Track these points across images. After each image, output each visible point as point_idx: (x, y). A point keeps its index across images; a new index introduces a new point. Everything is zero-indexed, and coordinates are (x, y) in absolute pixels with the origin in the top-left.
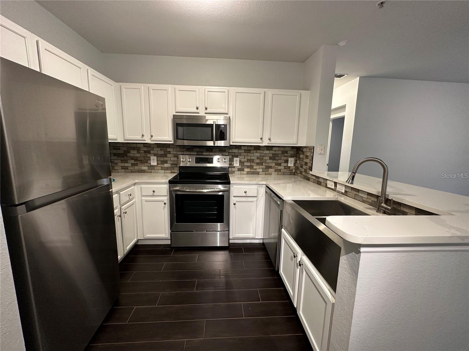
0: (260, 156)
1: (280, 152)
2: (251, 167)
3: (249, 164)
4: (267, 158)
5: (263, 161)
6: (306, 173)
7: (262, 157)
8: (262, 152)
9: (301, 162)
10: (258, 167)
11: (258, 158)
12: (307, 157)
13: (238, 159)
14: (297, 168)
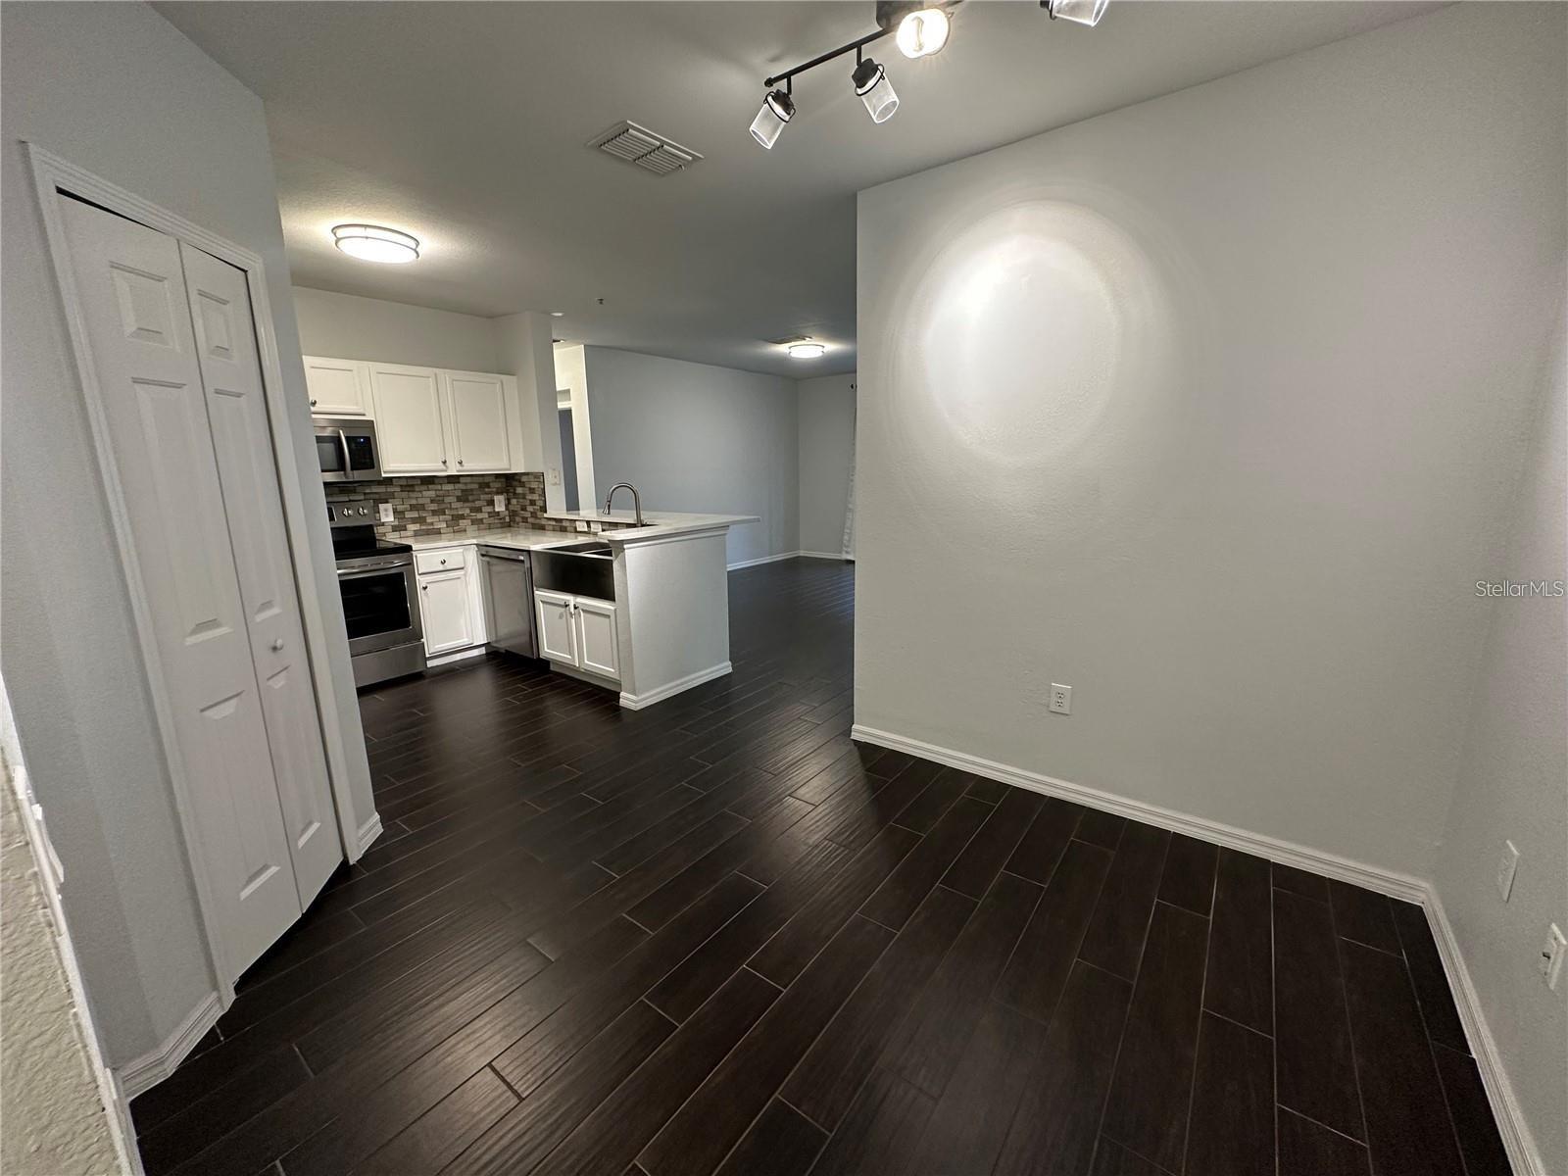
0: (437, 496)
1: (476, 486)
2: (421, 520)
3: (415, 515)
4: (452, 499)
5: (443, 506)
6: (536, 518)
7: (441, 498)
8: (439, 487)
9: (521, 500)
10: (436, 519)
11: (432, 501)
12: (532, 491)
13: (389, 506)
14: (513, 514)
